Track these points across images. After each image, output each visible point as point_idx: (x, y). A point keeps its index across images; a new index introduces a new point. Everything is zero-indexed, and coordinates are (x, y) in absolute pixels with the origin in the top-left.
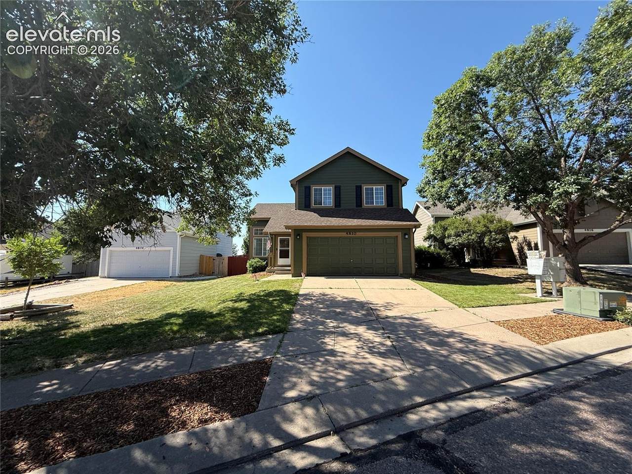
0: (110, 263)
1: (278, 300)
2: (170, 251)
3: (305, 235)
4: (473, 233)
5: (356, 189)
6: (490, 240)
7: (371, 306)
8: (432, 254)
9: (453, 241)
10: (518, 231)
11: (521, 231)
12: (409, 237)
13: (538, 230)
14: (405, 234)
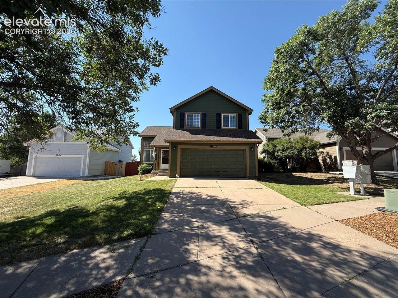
0: (35, 166)
1: (153, 198)
2: (81, 158)
3: (179, 147)
4: (294, 149)
5: (217, 116)
6: (306, 154)
7: (230, 204)
8: (266, 163)
9: (280, 154)
10: (324, 148)
11: (326, 148)
12: (254, 150)
13: (337, 147)
14: (251, 148)
